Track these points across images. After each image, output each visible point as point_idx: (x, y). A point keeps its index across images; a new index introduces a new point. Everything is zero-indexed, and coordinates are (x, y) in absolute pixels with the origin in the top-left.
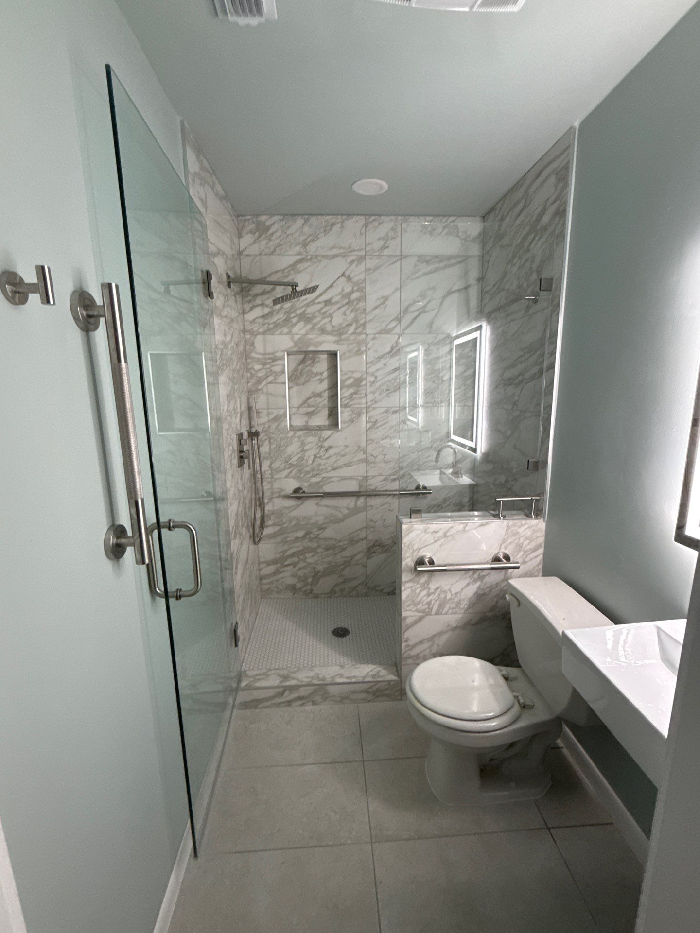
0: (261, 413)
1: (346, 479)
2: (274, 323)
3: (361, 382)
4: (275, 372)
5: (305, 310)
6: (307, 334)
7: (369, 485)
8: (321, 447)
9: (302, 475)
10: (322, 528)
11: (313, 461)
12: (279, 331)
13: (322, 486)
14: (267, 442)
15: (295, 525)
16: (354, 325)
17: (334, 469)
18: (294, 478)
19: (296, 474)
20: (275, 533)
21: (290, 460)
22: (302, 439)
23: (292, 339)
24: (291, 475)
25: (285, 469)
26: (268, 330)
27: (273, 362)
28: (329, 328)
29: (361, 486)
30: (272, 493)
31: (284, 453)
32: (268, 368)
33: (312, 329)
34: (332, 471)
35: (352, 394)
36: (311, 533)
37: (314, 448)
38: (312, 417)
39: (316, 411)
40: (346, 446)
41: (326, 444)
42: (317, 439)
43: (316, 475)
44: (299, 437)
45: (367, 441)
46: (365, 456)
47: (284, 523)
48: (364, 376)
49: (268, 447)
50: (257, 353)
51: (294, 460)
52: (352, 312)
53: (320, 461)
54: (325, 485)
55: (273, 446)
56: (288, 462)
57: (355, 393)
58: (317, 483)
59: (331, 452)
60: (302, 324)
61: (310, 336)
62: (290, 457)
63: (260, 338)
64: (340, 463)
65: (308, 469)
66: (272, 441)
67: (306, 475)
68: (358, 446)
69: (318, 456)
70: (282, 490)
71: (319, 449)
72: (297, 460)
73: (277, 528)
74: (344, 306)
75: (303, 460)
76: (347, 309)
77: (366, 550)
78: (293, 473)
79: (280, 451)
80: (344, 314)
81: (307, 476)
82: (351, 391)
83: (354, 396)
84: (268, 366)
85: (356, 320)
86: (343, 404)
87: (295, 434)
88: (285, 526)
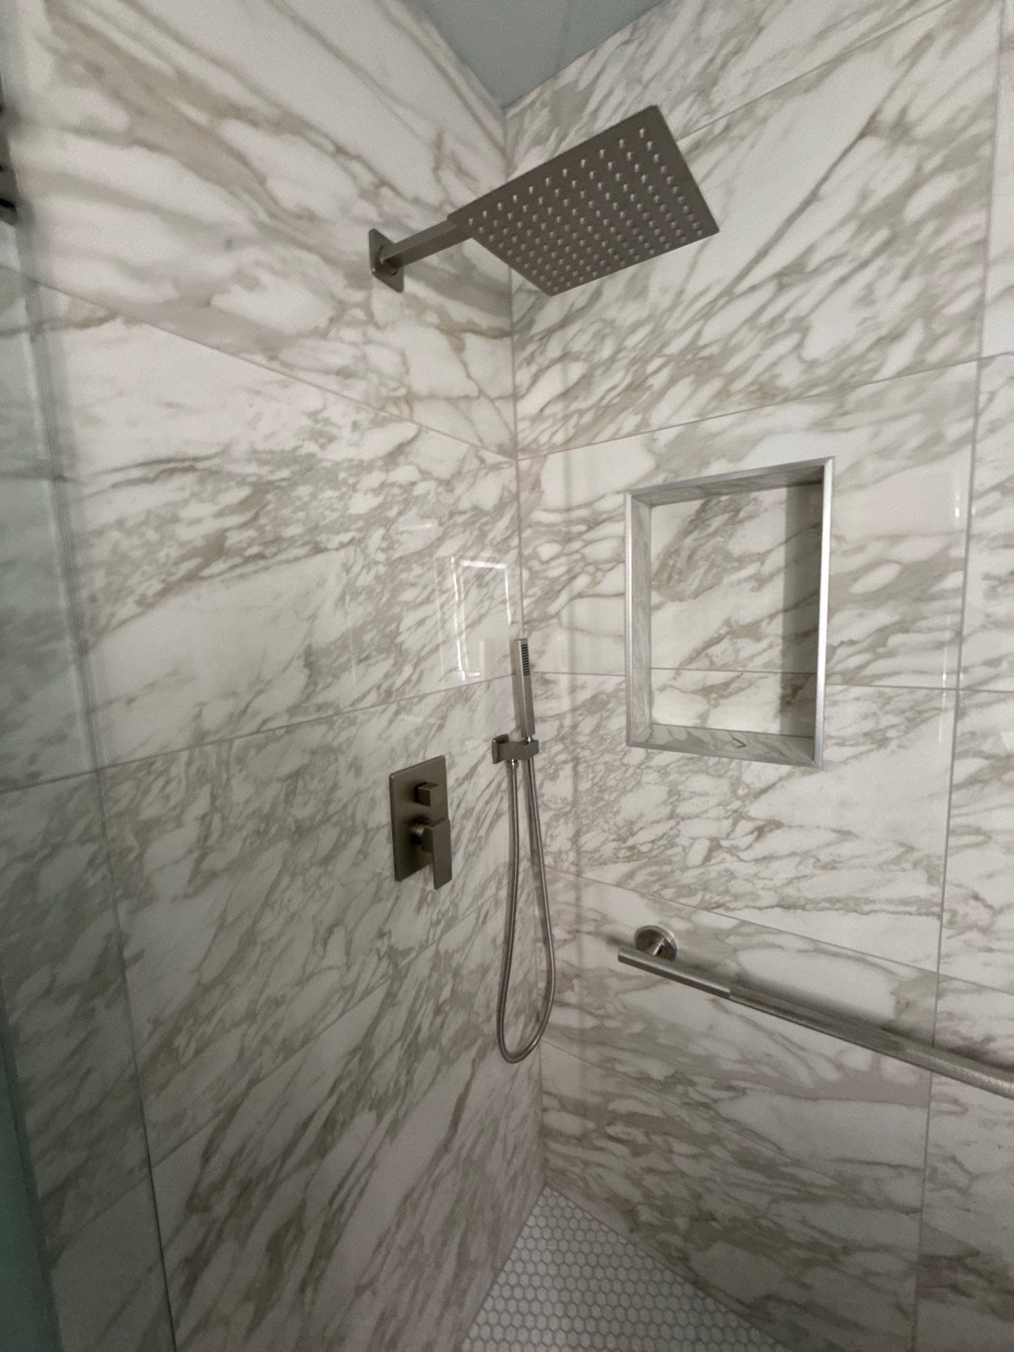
0: (554, 682)
1: (835, 955)
2: (596, 405)
3: (941, 576)
4: (596, 564)
5: (698, 335)
6: (703, 416)
7: (950, 1015)
8: (738, 816)
9: (668, 893)
10: (728, 1084)
11: (707, 858)
12: (610, 430)
13: (735, 951)
14: (569, 767)
15: (639, 1035)
16: (915, 336)
17: (787, 905)
18: (642, 895)
19: (646, 884)
20: (582, 1031)
21: (633, 835)
22: (671, 778)
23: (649, 448)
24: (632, 884)
25: (615, 859)
26: (581, 431)
27: (590, 529)
28: (790, 376)
29: (904, 1006)
30: (579, 919)
31: (615, 809)
32: (577, 552)
33: (723, 394)
34: (778, 910)
35: (884, 633)
36: (692, 1083)
37: (713, 813)
38: (722, 701)
39: (734, 686)
40: (845, 834)
41: (759, 810)
42: (724, 786)
43: (719, 906)
44: (663, 771)
45: (949, 833)
46: (936, 890)
47: (608, 1017)
48: (959, 552)
49: (570, 783)
50: (547, 510)
51: (643, 838)
52: (905, 277)
53: (730, 863)
54: (746, 948)
55: (585, 785)
56: (624, 841)
57: (903, 627)
58: (719, 935)
59: (776, 842)
60: (683, 388)
61: (714, 425)
62: (631, 828)
63: (555, 463)
64: (809, 890)
65: (689, 877)
66: (581, 768)
67: (680, 894)
68: (902, 845)
69: (724, 843)
70: (604, 919)
71: (730, 821)
72: (653, 842)
73: (590, 1022)
74: (864, 264)
75: (673, 845)
76: (883, 272)
77: (914, 1257)
78: (640, 878)
79: (601, 804)
80: (867, 298)
81: (683, 900)
82: (883, 616)
83: (896, 640)
84: (576, 545)
85: (926, 308)
86: (840, 667)
87: (648, 758)
88: (610, 1024)
